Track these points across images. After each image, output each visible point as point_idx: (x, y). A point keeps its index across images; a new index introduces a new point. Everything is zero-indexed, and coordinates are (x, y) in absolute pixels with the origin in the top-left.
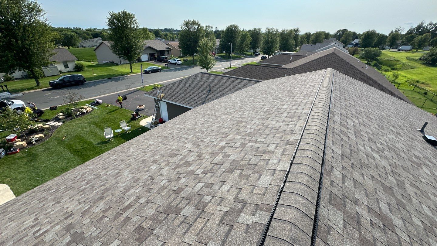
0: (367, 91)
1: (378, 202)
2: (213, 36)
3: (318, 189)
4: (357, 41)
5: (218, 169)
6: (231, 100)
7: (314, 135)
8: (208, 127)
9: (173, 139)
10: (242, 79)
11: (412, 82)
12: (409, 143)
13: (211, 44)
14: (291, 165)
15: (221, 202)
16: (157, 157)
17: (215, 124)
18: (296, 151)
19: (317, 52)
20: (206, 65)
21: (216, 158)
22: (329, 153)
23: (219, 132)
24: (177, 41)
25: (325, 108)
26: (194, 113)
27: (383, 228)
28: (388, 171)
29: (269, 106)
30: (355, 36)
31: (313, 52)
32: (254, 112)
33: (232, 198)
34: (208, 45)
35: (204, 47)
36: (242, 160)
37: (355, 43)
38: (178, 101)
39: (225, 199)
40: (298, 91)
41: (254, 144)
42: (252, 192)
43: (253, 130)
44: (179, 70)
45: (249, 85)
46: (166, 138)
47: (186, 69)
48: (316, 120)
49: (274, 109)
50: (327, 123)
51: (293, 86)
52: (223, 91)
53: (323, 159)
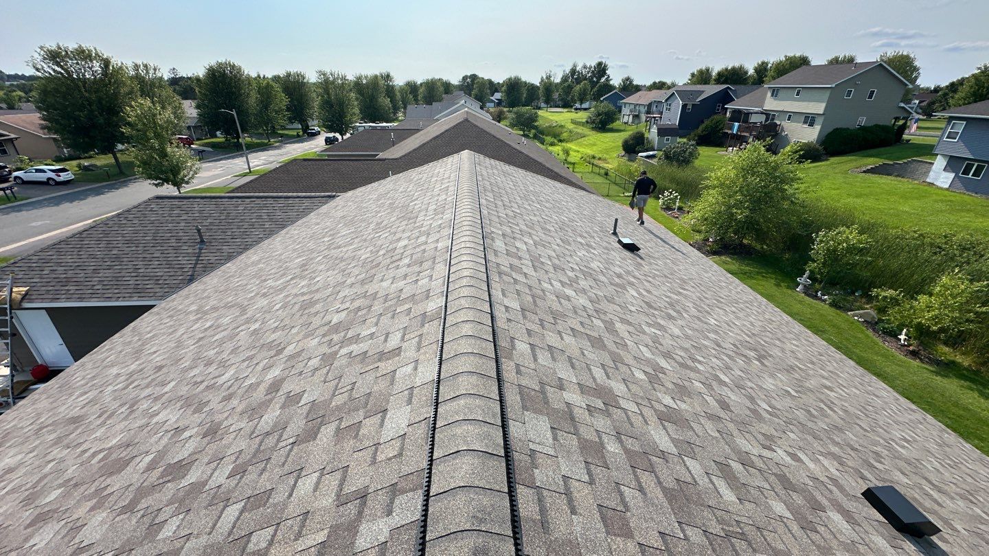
0: (533, 184)
1: (590, 370)
2: (169, 91)
3: (497, 392)
4: (498, 96)
5: (276, 446)
6: (274, 254)
7: (469, 288)
8: (222, 342)
9: (105, 416)
10: (289, 197)
11: (588, 159)
12: (605, 256)
13: (168, 114)
14: (441, 364)
15: (303, 526)
16: (48, 500)
17: (240, 329)
18: (444, 332)
19: (437, 120)
20: (170, 173)
21: (263, 418)
22: (500, 314)
23: (257, 345)
24: (30, 111)
25: (474, 229)
26: (164, 315)
27: (604, 409)
28: (590, 312)
29: (369, 249)
30: (493, 87)
31: (431, 120)
32: (336, 272)
33: (330, 501)
34: (158, 117)
35: (144, 124)
36: (334, 395)
37: (497, 99)
38: (94, 296)
39: (313, 512)
40: (420, 205)
41: (355, 345)
42: (374, 461)
43: (344, 314)
44: (71, 198)
45: (311, 210)
46: (74, 423)
47: (98, 192)
48: (465, 258)
49: (381, 253)
50: (485, 259)
51: (408, 196)
52: (244, 237)
53: (493, 330)
